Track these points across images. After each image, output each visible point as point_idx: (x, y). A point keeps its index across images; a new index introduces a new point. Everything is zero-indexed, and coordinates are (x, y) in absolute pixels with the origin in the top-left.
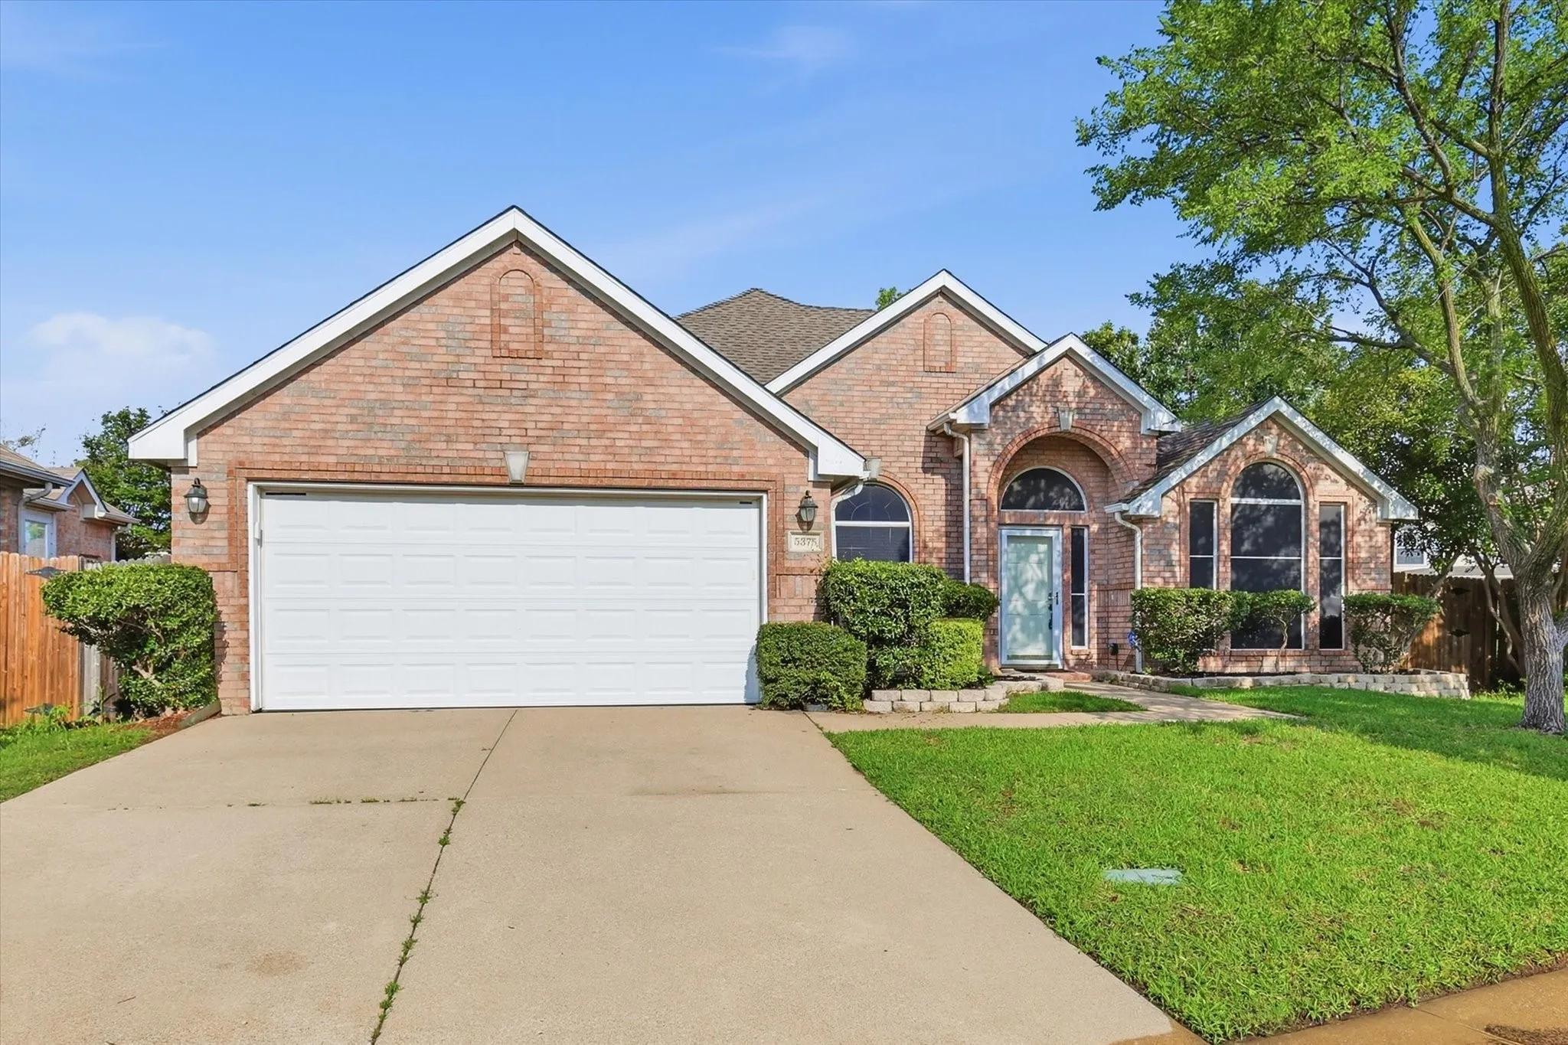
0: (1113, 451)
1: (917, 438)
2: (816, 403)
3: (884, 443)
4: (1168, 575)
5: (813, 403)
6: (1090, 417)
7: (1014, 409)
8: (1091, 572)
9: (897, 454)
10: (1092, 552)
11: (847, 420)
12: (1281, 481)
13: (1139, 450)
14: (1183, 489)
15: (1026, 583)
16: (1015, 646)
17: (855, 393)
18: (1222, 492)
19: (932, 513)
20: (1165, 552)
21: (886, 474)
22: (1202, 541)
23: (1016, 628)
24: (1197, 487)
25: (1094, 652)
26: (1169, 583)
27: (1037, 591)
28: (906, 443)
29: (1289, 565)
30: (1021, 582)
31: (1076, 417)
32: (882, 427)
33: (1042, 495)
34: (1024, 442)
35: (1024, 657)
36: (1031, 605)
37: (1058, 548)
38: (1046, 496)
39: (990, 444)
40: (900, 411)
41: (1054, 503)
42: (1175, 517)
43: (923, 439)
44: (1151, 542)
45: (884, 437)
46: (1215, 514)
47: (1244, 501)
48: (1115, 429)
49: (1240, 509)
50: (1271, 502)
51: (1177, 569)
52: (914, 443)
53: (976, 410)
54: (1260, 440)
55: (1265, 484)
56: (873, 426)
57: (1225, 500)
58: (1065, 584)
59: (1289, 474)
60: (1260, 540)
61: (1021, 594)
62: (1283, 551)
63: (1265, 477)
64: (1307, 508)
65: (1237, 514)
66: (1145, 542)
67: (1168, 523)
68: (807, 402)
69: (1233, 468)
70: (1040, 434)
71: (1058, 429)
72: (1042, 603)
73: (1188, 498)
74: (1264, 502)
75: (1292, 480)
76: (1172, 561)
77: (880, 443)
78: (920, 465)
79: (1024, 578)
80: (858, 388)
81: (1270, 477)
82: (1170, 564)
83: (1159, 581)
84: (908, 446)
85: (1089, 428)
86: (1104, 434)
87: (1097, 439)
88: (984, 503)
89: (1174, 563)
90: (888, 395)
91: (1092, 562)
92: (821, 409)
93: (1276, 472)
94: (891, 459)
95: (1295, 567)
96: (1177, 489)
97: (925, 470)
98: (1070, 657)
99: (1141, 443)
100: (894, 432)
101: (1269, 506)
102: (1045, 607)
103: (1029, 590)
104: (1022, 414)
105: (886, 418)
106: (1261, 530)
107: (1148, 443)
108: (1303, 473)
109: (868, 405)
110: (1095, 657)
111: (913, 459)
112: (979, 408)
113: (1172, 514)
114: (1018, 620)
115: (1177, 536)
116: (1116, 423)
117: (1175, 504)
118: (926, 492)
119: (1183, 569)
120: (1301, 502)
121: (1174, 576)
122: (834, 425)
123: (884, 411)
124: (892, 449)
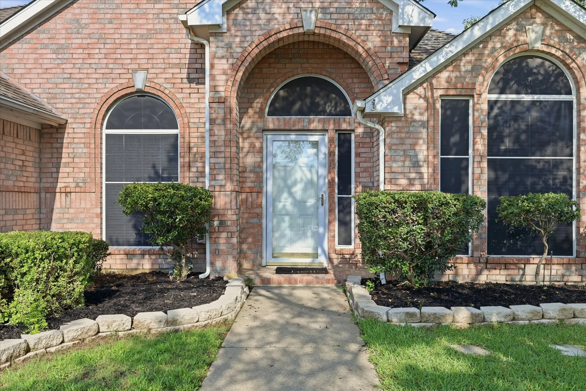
0: (360, 50)
1: (183, 51)
2: (87, 21)
3: (150, 56)
4: (413, 175)
5: (83, 21)
6: (335, 16)
7: (254, 11)
8: (357, 175)
9: (163, 66)
10: (358, 155)
11: (117, 36)
12: (547, 75)
13: (389, 48)
14: (431, 84)
15: (295, 183)
16: (283, 242)
17: (123, 11)
18: (477, 87)
19: (197, 120)
20: (412, 153)
21: (152, 85)
22: (455, 139)
23: (285, 225)
24: (447, 82)
25: (359, 251)
26: (413, 185)
27: (305, 190)
28: (171, 56)
29: (557, 164)
30: (289, 182)
31: (320, 16)
32: (149, 41)
33: (308, 101)
34: (265, 44)
35: (292, 255)
36: (300, 204)
37: (324, 150)
38: (312, 103)
39: (229, 46)
40: (166, 26)
41: (320, 108)
42: (421, 114)
43: (188, 51)
44: (395, 141)
45: (151, 51)
46: (471, 111)
47: (503, 97)
48: (363, 27)
49: (499, 105)
50: (536, 97)
51: (424, 170)
52: (179, 56)
53: (207, 10)
54: (521, 29)
55: (530, 79)
56: (140, 41)
57: (480, 95)
58: (331, 183)
59: (557, 67)
60: (523, 137)
61: (291, 194)
62: (549, 149)
63: (530, 72)
64: (579, 103)
65: (496, 111)
66: (388, 141)
67: (415, 121)
68: (78, 20)
69: (489, 60)
70: (281, 35)
71: (301, 30)
72: (311, 202)
73: (438, 93)
74: (527, 98)
75: (562, 74)
76: (418, 162)
77: (147, 56)
78: (185, 76)
79: (293, 178)
80: (127, 6)
81: (535, 71)
82: (416, 165)
83: (403, 182)
84: (174, 58)
85: (333, 27)
86: (349, 33)
87: (344, 39)
88: (222, 105)
89: (421, 163)
90: (155, 11)
91: (358, 164)
92: (91, 26)
93: (542, 65)
94: (158, 71)
95: (565, 166)
96: (425, 85)
97: (190, 80)
98: (334, 256)
99: (392, 42)
100: (160, 46)
101: (533, 103)
102: (312, 206)
103: (298, 189)
104: (263, 16)
105: (151, 33)
106: (523, 127)
107: (400, 41)
108: (573, 65)
109: (135, 21)
110: (359, 257)
111: (178, 71)
112: (211, 7)
113: (418, 111)
114: (287, 218)
115: (425, 135)
116: (364, 22)
117: (422, 101)
118: (192, 101)
119: (431, 170)
120: (573, 98)
121: (422, 178)
122: (102, 41)
123: (150, 26)
124: (159, 61)
